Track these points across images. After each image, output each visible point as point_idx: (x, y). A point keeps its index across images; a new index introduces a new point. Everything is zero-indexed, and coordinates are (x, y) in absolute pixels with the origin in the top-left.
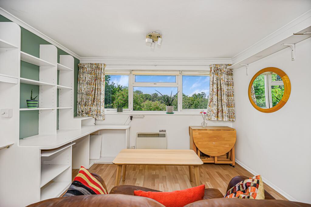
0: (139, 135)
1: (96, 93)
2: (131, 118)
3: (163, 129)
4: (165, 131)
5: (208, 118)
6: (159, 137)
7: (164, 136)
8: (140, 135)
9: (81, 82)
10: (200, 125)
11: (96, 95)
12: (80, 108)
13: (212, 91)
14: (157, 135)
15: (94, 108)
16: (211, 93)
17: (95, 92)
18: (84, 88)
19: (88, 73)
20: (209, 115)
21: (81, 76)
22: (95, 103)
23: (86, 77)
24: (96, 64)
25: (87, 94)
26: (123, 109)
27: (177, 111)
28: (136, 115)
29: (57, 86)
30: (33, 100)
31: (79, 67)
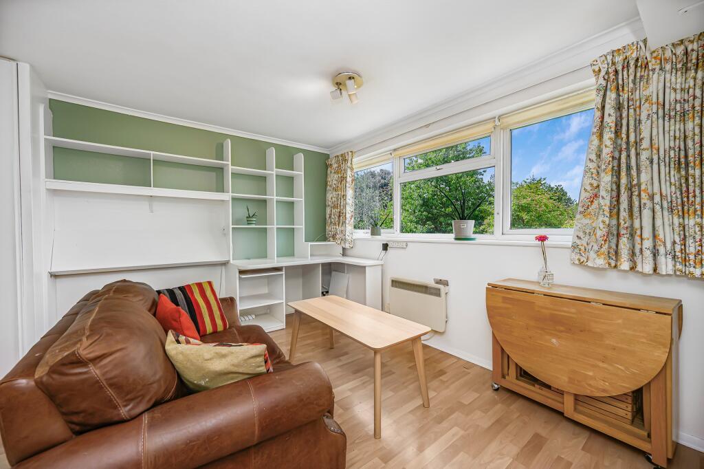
0: (394, 283)
1: (342, 204)
2: (385, 247)
3: (443, 278)
4: (446, 283)
5: (578, 256)
6: (426, 293)
7: (437, 293)
8: (396, 283)
10: (535, 278)
11: (342, 207)
13: (594, 157)
14: (424, 289)
16: (592, 165)
19: (335, 172)
20: (583, 248)
22: (341, 221)
24: (342, 155)
25: (333, 206)
26: (382, 231)
27: (493, 233)
28: (394, 241)
29: (276, 198)
30: (251, 216)
31: (327, 165)
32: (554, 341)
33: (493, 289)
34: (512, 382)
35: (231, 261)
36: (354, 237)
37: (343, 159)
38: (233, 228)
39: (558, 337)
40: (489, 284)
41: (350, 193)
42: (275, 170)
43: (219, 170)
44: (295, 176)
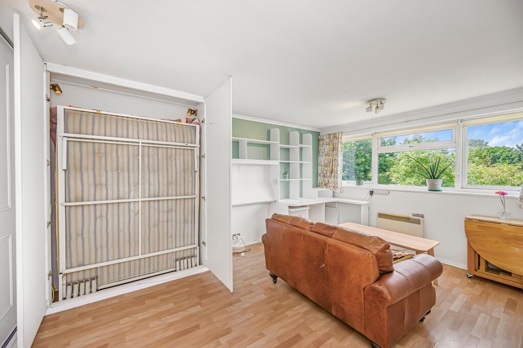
1: (334, 165)
2: (372, 193)
4: (423, 216)
7: (418, 222)
8: (380, 215)
9: (321, 154)
11: (334, 167)
12: (320, 179)
14: (408, 220)
15: (332, 180)
17: (332, 164)
18: (323, 159)
19: (327, 144)
21: (321, 148)
22: (333, 175)
23: (325, 148)
24: (333, 134)
25: (326, 166)
26: (364, 182)
27: (454, 186)
28: (378, 190)
29: (299, 162)
30: (286, 173)
31: (319, 140)
32: (517, 249)
33: (468, 221)
34: (482, 272)
35: (280, 201)
36: (343, 186)
37: (335, 136)
38: (280, 181)
39: (518, 247)
40: (466, 218)
41: (340, 158)
42: (299, 145)
43: (268, 146)
44: (305, 147)
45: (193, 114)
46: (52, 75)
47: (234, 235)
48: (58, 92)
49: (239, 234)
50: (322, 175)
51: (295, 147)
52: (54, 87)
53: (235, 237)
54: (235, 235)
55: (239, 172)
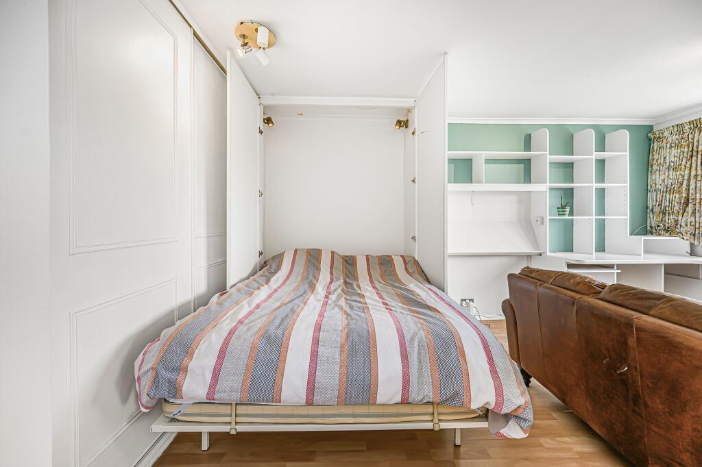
1: (692, 186)
9: (655, 167)
11: (691, 192)
12: (654, 219)
15: (686, 219)
18: (660, 178)
22: (690, 209)
23: (667, 156)
24: (691, 122)
25: (669, 190)
29: (595, 185)
30: (563, 207)
31: (650, 140)
35: (548, 254)
38: (551, 220)
42: (594, 153)
43: (527, 163)
44: (610, 158)
45: (402, 127)
46: (266, 108)
47: (462, 300)
48: (271, 125)
49: (472, 300)
50: (657, 209)
51: (586, 158)
52: (268, 121)
53: (464, 303)
54: (465, 300)
55: (473, 205)
